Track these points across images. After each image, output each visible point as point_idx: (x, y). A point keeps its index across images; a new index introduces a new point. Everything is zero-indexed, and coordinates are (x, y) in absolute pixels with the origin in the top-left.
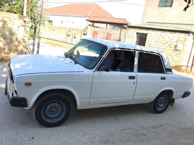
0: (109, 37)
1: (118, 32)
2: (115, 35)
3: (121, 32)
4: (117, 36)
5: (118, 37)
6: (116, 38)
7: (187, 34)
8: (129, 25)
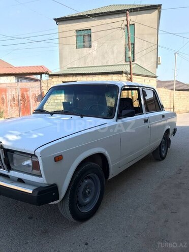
0: (25, 93)
1: (37, 85)
2: (33, 89)
3: (41, 84)
4: (37, 89)
5: (38, 91)
6: (36, 93)
7: (120, 75)
8: (50, 73)
